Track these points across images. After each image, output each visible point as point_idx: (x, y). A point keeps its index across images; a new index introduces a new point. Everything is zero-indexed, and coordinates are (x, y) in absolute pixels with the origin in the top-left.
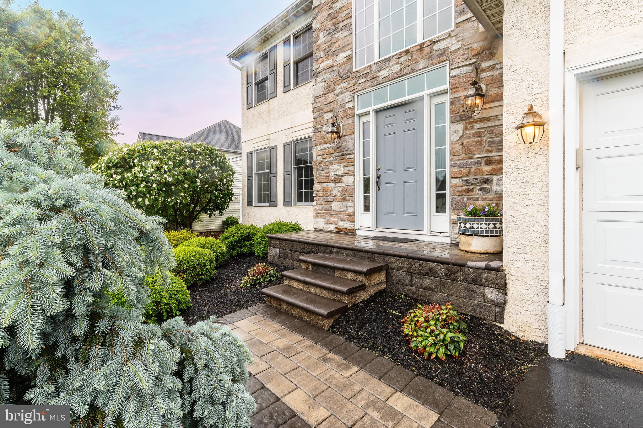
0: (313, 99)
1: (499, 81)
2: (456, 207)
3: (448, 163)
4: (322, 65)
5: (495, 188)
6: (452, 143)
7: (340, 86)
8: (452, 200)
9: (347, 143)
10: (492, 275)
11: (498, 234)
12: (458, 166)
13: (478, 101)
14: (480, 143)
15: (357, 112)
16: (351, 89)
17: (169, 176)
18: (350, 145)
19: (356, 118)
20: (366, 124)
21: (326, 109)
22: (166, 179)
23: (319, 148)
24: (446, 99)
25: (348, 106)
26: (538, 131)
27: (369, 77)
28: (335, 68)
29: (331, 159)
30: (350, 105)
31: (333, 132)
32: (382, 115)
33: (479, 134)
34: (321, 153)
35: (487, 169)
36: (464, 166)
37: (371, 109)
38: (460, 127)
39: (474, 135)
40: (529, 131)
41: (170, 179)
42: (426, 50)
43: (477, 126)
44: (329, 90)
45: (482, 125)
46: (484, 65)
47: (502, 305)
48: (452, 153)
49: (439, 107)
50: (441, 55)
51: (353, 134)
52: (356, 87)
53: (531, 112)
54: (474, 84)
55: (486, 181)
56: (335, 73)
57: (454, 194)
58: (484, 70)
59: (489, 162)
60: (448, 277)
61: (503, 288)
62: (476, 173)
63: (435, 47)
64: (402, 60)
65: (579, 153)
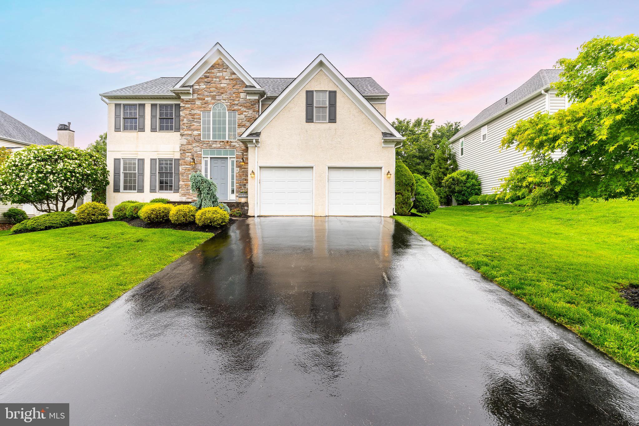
0: (180, 146)
1: (247, 159)
2: (237, 192)
3: (235, 179)
4: (185, 132)
5: (247, 187)
6: (236, 173)
7: (195, 144)
8: (236, 190)
9: (198, 166)
10: (246, 204)
11: (247, 197)
12: (238, 180)
13: (243, 163)
14: (243, 174)
15: (203, 156)
16: (201, 147)
17: (88, 170)
18: (200, 168)
19: (202, 158)
20: (206, 162)
21: (187, 151)
22: (86, 172)
23: (183, 166)
24: (235, 160)
25: (198, 153)
26: (253, 175)
27: (208, 145)
28: (192, 136)
29: (190, 172)
30: (200, 153)
31: (193, 162)
32: (213, 160)
33: (243, 172)
34: (184, 169)
35: (245, 182)
36: (240, 180)
37: (209, 156)
38: (238, 169)
39: (242, 172)
40: (252, 175)
41: (89, 172)
42: (229, 143)
43: (243, 170)
44: (189, 143)
45: (244, 170)
46: (245, 154)
47: (248, 210)
48: (236, 176)
49: (233, 162)
50: (233, 147)
51: (201, 164)
52: (202, 146)
53: (253, 172)
54: (242, 159)
55: (245, 185)
56: (193, 138)
57: (237, 188)
58: (244, 155)
59: (245, 180)
60: (237, 206)
61: (248, 206)
62: (243, 183)
63: (232, 144)
64: (221, 143)
65: (260, 180)
